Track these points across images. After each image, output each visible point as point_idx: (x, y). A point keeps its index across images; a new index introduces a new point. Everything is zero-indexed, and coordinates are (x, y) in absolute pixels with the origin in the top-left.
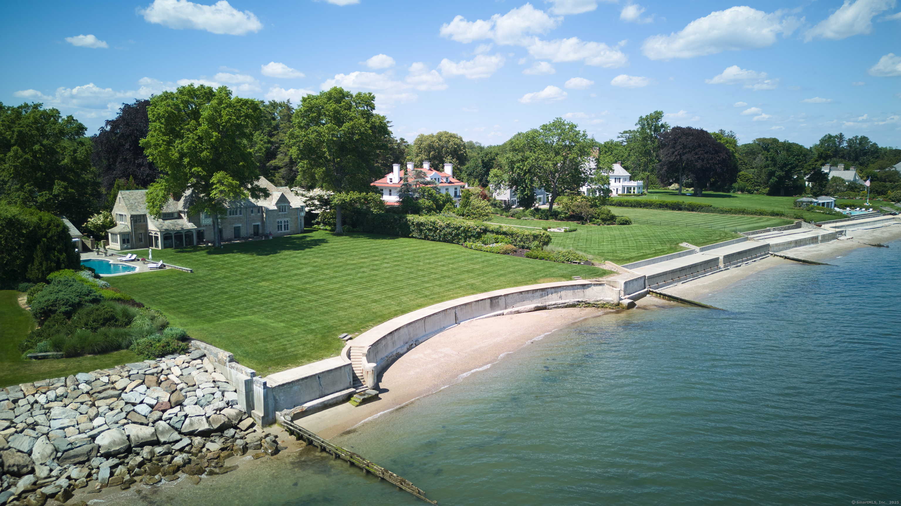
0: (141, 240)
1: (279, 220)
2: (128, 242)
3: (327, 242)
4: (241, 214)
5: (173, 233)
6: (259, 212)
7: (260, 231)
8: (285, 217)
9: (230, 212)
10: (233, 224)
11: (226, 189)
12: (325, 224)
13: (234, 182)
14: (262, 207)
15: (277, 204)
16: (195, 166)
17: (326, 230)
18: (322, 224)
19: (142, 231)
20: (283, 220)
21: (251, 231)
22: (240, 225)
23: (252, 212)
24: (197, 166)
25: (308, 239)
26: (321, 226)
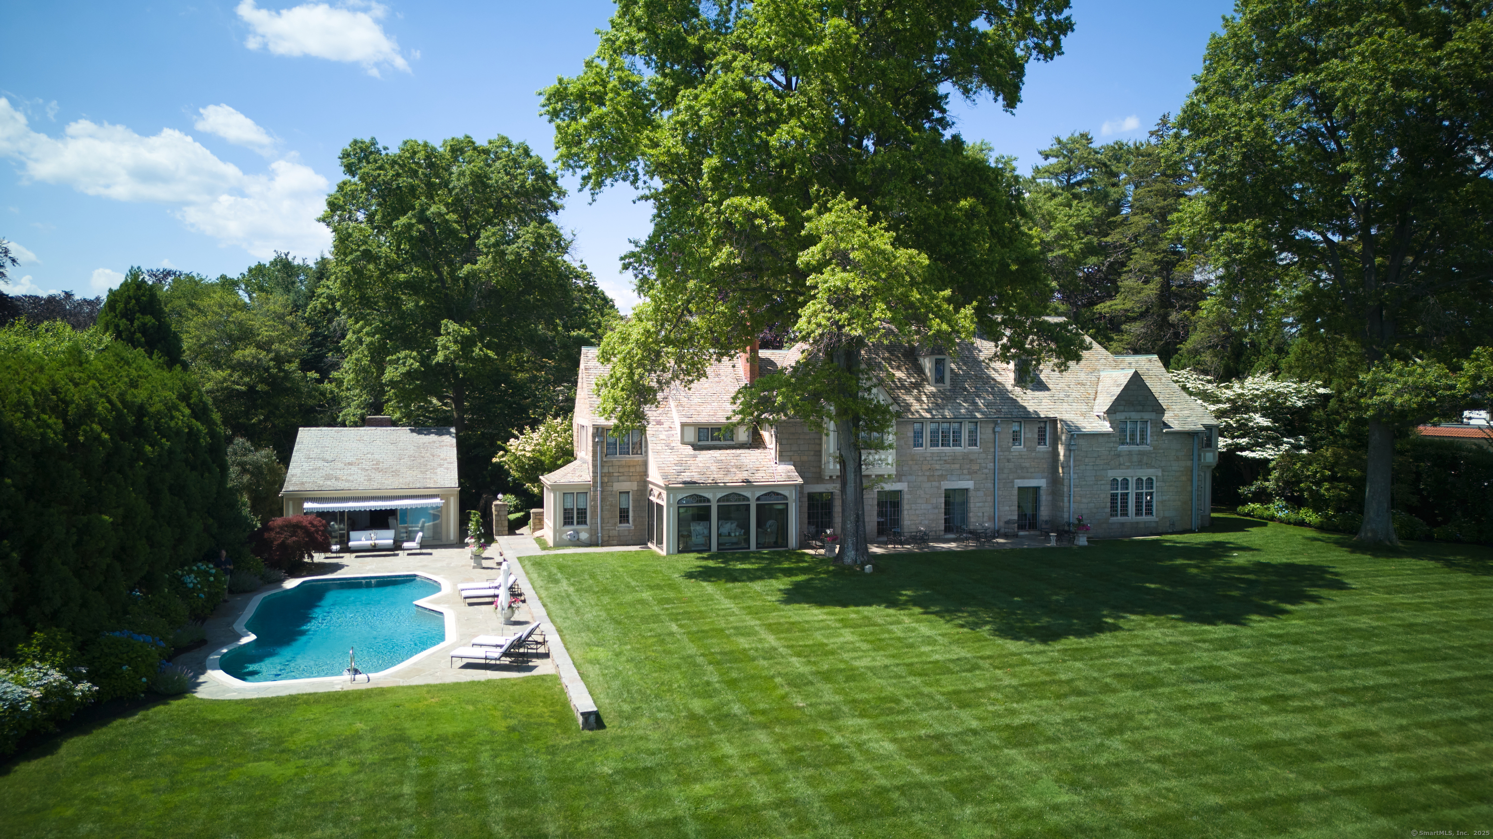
0: (624, 516)
1: (1119, 474)
2: (582, 520)
3: (1341, 586)
4: (973, 442)
5: (713, 497)
6: (1042, 439)
7: (1044, 512)
8: (1141, 464)
9: (934, 433)
10: (943, 477)
11: (858, 286)
12: (1296, 502)
13: (903, 255)
14: (1054, 421)
15: (1111, 412)
16: (739, 191)
17: (1301, 523)
18: (1279, 502)
19: (631, 486)
20: (1132, 474)
21: (1010, 512)
22: (969, 484)
23: (1016, 438)
24: (753, 193)
25: (1239, 559)
26: (1277, 508)
